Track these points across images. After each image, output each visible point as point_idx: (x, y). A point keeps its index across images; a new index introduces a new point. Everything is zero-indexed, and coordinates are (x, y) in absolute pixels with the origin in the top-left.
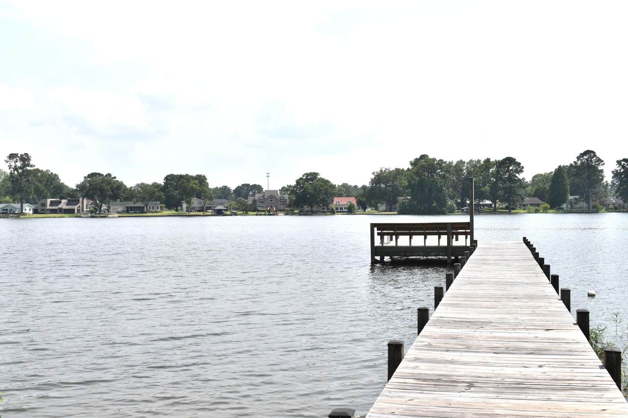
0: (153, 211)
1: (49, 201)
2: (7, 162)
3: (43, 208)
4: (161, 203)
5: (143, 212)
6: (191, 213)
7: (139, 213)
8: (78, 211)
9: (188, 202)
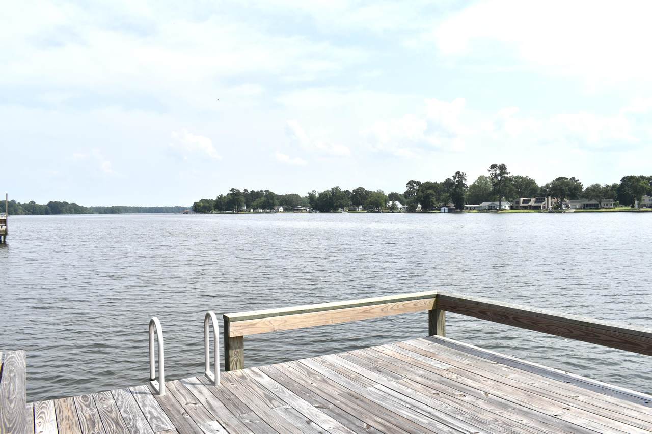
0: (607, 207)
1: (522, 199)
2: (489, 171)
3: (517, 205)
4: (615, 201)
5: (597, 208)
6: (642, 209)
7: (594, 209)
8: (544, 207)
9: (639, 200)
